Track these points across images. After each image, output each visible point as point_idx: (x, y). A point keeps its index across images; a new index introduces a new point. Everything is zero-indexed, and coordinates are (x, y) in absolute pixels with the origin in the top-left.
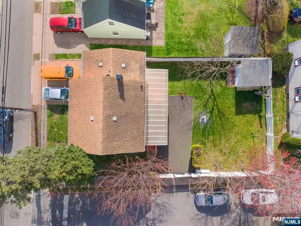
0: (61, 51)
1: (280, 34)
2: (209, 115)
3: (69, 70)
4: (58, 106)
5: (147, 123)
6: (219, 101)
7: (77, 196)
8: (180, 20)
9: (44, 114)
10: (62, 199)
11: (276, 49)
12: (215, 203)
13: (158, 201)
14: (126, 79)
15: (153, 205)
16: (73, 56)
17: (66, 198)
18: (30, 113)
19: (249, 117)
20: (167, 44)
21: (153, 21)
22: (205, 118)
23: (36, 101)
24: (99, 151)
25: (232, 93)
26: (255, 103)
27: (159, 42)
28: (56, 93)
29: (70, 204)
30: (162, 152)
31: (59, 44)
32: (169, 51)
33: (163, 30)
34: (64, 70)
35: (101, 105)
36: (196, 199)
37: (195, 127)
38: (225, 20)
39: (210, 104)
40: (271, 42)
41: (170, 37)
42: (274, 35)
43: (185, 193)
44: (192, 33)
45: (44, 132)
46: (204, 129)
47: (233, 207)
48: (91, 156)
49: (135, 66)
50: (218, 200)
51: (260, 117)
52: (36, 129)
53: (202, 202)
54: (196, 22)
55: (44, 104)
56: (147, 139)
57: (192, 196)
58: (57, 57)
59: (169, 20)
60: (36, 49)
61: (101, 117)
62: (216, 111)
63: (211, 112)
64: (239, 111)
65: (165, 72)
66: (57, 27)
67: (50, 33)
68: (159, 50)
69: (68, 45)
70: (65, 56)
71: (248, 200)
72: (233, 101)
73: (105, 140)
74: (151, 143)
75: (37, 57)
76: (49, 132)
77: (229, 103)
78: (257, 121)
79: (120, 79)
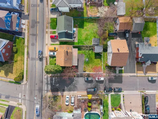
0: (53, 43)
1: (106, 39)
2: (88, 59)
3: (55, 48)
4: (52, 57)
5: (73, 60)
6: (91, 55)
7: (56, 78)
8: (81, 36)
9: (49, 58)
10: (53, 78)
11: (105, 43)
12: (89, 79)
13: (76, 80)
14: (68, 51)
15: (74, 80)
16: (55, 44)
17: (54, 78)
18: (45, 58)
19: (98, 59)
20: (78, 42)
21: (75, 36)
22: (87, 60)
23: (46, 55)
24: (63, 65)
25: (94, 54)
26: (100, 56)
27: (76, 41)
28: (52, 53)
29: (55, 80)
30: (77, 67)
31: (52, 41)
32: (78, 43)
33: (77, 38)
34: (54, 48)
35: (63, 57)
36: (85, 79)
37: (85, 62)
38: (93, 35)
39: (89, 56)
40: (104, 41)
41: (79, 40)
42: (105, 39)
43: (82, 78)
44: (84, 39)
45: (48, 63)
46: (87, 62)
47: (94, 81)
48: (61, 67)
49: (70, 48)
50: (90, 79)
51: (101, 60)
52: (47, 62)
53: (86, 80)
54: (85, 36)
55: (49, 56)
56: (73, 64)
57: (84, 78)
58: (52, 45)
59: (79, 36)
60: (47, 43)
61: (63, 59)
62: (90, 58)
63: (89, 58)
64: (96, 58)
65: (77, 49)
66: (52, 37)
67: (50, 39)
68: (76, 43)
69: (54, 42)
70: (53, 44)
71: (97, 79)
72: (94, 55)
73: (64, 63)
74: (74, 65)
75: (47, 44)
76: (50, 63)
77: (93, 56)
78: (100, 61)
79: (67, 52)
